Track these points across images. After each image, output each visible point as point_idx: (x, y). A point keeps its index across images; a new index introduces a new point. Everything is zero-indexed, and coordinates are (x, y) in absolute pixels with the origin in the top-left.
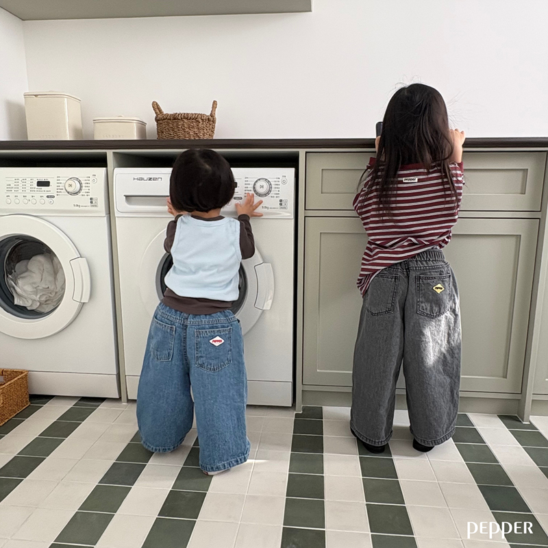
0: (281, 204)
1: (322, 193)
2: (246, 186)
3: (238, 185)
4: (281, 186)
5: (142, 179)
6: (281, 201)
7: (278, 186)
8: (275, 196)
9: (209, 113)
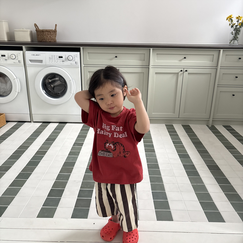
3: (63, 57)
5: (34, 55)
6: (76, 62)
7: (75, 58)
8: (74, 61)
9: (54, 29)
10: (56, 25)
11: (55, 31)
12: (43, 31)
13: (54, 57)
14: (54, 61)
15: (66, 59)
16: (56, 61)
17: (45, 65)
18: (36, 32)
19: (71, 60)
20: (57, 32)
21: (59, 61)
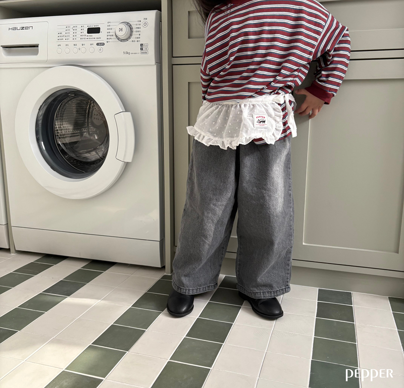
0: (142, 49)
1: (189, 38)
2: (109, 31)
3: (101, 31)
4: (142, 29)
5: (16, 29)
6: (142, 45)
7: (139, 30)
8: (137, 40)
13: (71, 32)
14: (71, 44)
15: (109, 36)
16: (79, 45)
17: (46, 62)
19: (127, 40)
21: (87, 43)
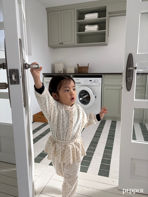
0: (99, 84)
7: (99, 81)
9: (87, 66)
10: (89, 64)
11: (88, 67)
12: (81, 67)
13: (87, 81)
15: (93, 82)
16: (88, 83)
17: (82, 85)
18: (77, 68)
19: (96, 82)
20: (89, 68)
21: (90, 83)
